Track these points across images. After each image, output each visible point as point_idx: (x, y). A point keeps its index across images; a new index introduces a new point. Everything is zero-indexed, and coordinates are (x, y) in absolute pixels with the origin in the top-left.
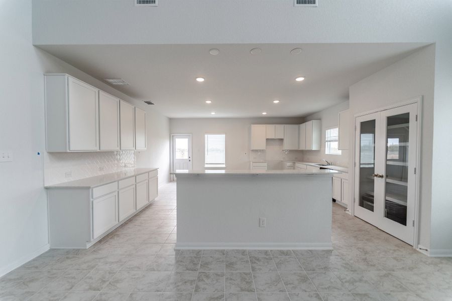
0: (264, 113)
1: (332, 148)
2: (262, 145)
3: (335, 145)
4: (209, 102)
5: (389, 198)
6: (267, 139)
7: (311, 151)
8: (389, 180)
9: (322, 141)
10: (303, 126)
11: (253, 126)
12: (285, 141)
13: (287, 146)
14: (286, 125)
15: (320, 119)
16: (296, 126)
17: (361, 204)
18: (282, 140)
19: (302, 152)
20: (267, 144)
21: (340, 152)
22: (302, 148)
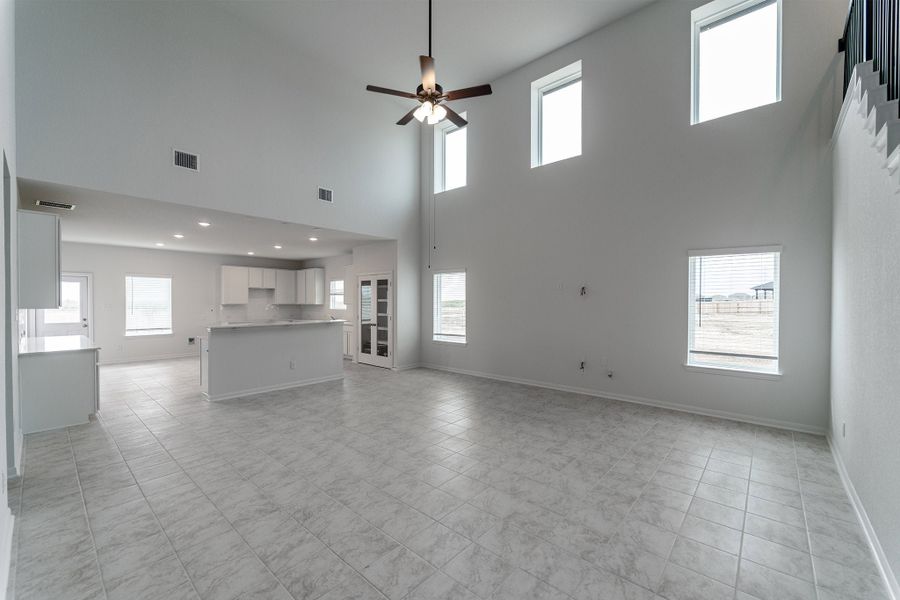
0: (251, 253)
1: (338, 303)
2: (242, 297)
3: (340, 299)
4: (179, 236)
5: (380, 342)
6: (250, 289)
7: (313, 306)
8: (380, 328)
9: (326, 293)
10: (301, 273)
11: (223, 267)
12: (277, 293)
13: (280, 298)
14: (278, 271)
15: (322, 267)
16: (293, 272)
17: (363, 351)
18: (271, 291)
19: (300, 306)
20: (250, 296)
21: (345, 307)
22: (301, 301)
